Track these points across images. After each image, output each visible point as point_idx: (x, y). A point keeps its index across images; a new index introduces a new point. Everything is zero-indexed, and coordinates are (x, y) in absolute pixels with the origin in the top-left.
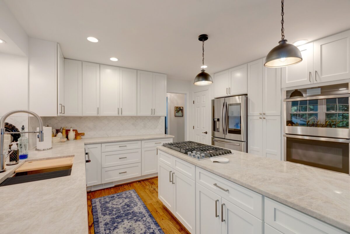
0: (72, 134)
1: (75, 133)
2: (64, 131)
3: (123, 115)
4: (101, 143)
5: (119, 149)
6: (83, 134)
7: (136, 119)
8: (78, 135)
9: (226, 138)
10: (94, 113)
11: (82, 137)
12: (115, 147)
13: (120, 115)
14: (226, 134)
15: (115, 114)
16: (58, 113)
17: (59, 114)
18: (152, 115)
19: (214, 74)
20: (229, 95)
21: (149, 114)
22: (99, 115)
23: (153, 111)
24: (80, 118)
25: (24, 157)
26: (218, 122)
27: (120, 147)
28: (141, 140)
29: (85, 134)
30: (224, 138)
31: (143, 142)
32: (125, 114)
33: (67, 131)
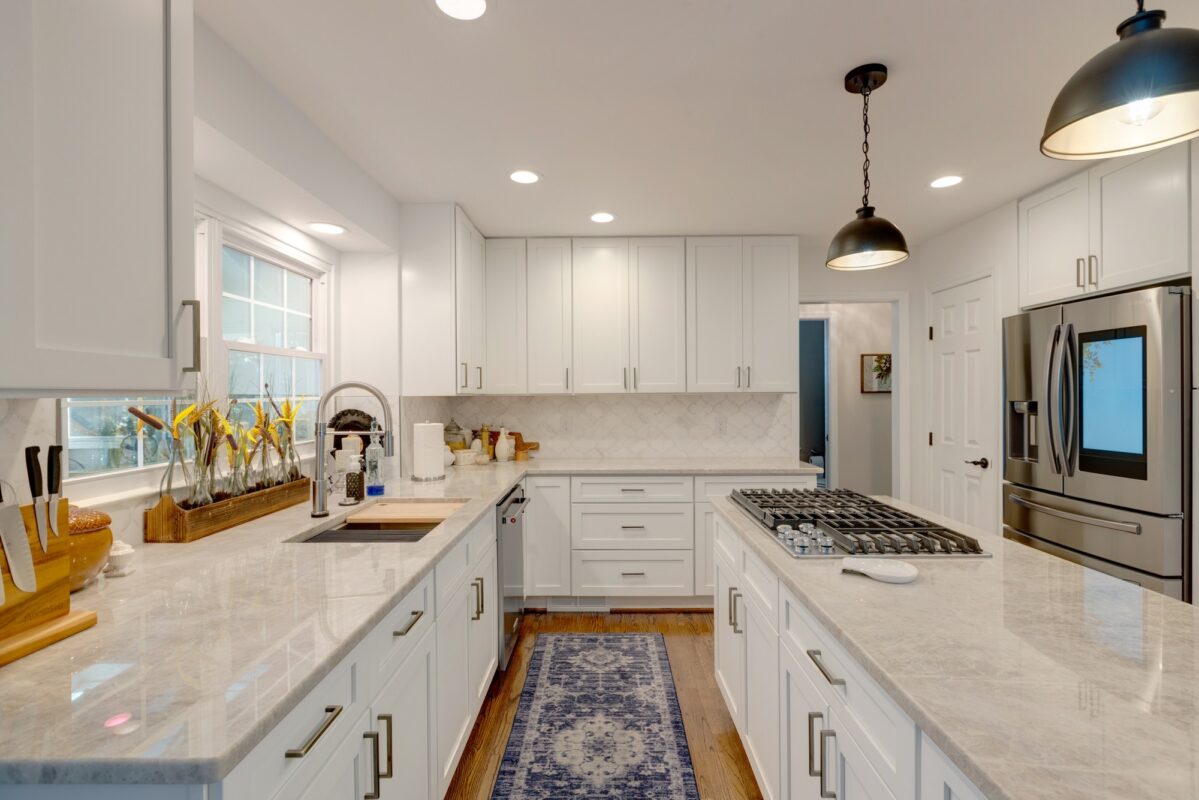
0: (505, 445)
1: (513, 442)
2: (486, 435)
3: (639, 391)
4: (570, 475)
5: (621, 496)
6: (535, 447)
7: (687, 403)
8: (522, 447)
9: (1066, 493)
10: (556, 386)
11: (533, 454)
12: (609, 491)
13: (633, 391)
14: (1071, 474)
15: (615, 386)
16: (459, 386)
17: (459, 391)
18: (739, 390)
19: (1020, 200)
20: (1091, 290)
21: (728, 385)
22: (570, 391)
23: (744, 374)
24: (528, 399)
25: (376, 491)
26: (1032, 418)
27: (623, 490)
28: (694, 475)
29: (541, 447)
30: (1061, 492)
31: (700, 481)
32: (646, 386)
33: (494, 436)
